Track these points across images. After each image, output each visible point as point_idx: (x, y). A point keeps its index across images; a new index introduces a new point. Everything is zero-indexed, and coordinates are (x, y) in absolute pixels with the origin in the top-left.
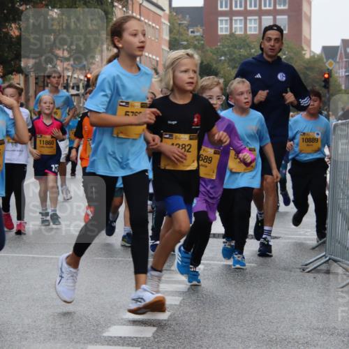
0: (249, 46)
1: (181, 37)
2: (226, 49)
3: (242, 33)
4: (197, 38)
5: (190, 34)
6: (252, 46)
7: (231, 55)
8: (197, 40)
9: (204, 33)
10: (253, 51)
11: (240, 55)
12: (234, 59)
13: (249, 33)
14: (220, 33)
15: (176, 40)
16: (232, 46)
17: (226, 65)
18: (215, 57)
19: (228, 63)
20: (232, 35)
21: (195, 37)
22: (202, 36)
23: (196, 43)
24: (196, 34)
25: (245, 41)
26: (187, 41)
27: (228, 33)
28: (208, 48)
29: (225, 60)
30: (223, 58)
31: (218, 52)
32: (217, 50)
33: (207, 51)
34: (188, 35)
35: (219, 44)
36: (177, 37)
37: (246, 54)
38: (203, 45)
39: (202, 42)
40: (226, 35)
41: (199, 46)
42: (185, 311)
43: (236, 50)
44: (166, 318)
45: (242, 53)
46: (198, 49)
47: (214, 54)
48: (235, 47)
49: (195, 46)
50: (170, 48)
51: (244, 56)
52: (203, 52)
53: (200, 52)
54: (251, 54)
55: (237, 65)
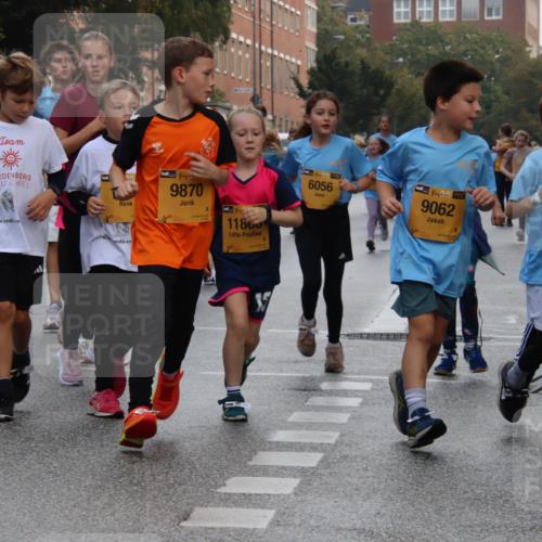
0: (442, 41)
1: (335, 28)
2: (405, 46)
3: (431, 20)
4: (361, 29)
5: (350, 23)
6: (447, 40)
7: (413, 55)
8: (360, 32)
9: (371, 21)
10: (448, 48)
11: (428, 55)
12: (418, 62)
13: (441, 19)
14: (395, 21)
15: (327, 32)
16: (415, 40)
17: (405, 70)
18: (388, 58)
19: (409, 68)
20: (415, 23)
21: (357, 27)
22: (368, 26)
23: (359, 36)
24: (358, 23)
25: (434, 32)
26: (345, 34)
27: (409, 21)
28: (377, 45)
29: (404, 63)
30: (401, 60)
31: (393, 51)
32: (392, 47)
33: (376, 49)
34: (346, 24)
35: (394, 38)
36: (329, 28)
37: (436, 52)
38: (369, 39)
39: (368, 35)
40: (405, 24)
41: (363, 40)
42: (344, 453)
43: (421, 47)
44: (314, 464)
45: (431, 52)
46: (362, 46)
47: (387, 53)
48: (420, 43)
49: (358, 43)
50: (318, 45)
51: (435, 56)
52: (368, 50)
53: (364, 51)
54: (444, 54)
55: (423, 71)
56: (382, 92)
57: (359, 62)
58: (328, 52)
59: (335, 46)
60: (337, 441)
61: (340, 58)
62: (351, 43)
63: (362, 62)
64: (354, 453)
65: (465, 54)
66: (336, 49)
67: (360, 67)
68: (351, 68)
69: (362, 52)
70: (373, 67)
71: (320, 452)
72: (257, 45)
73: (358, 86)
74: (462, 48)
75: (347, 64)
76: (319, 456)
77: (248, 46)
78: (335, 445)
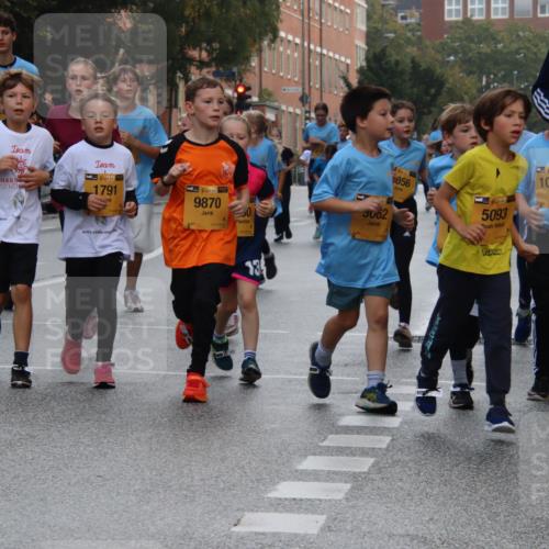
0: (494, 39)
1: (385, 26)
2: (457, 44)
3: (483, 17)
4: (411, 27)
5: (400, 21)
6: (499, 38)
7: (465, 53)
8: (410, 30)
9: (421, 19)
10: (500, 46)
11: (479, 53)
12: (469, 61)
13: (493, 17)
14: (447, 18)
15: (377, 30)
16: (467, 38)
17: (457, 69)
18: (439, 57)
19: (460, 67)
20: (467, 21)
21: (408, 25)
22: (419, 24)
23: (409, 34)
24: (409, 21)
25: (487, 30)
26: (395, 32)
27: (460, 18)
28: (428, 43)
29: (455, 61)
30: (452, 58)
31: (444, 49)
32: (443, 45)
33: (427, 47)
34: (396, 22)
35: (445, 36)
36: (379, 26)
37: (489, 51)
38: (419, 37)
39: (419, 33)
40: (457, 22)
41: (414, 39)
42: (395, 458)
43: (473, 45)
44: (365, 469)
45: (483, 51)
46: (413, 45)
47: (437, 51)
48: (472, 41)
49: (408, 41)
50: (367, 44)
51: (486, 54)
52: (419, 49)
53: (415, 49)
54: (496, 52)
55: (475, 69)
56: (432, 91)
57: (408, 61)
58: (378, 50)
59: (384, 44)
60: (389, 446)
61: (391, 56)
62: (402, 42)
63: (413, 61)
65: (517, 52)
66: (386, 47)
67: (411, 65)
68: (401, 67)
69: (412, 50)
70: (424, 66)
71: (371, 457)
72: (306, 44)
73: (409, 84)
74: (515, 46)
75: (397, 63)
76: (370, 461)
77: (296, 44)
78: (387, 450)
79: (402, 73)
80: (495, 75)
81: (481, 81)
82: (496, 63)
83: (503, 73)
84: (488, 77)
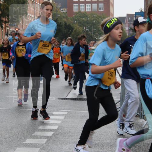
0: (87, 17)
1: (57, 13)
2: (77, 18)
3: (84, 11)
4: (64, 13)
5: (61, 11)
6: (89, 17)
7: (79, 21)
8: (64, 14)
9: (67, 11)
10: (89, 19)
11: (83, 21)
12: (80, 22)
13: (87, 11)
14: (74, 11)
15: (55, 14)
16: (80, 16)
17: (77, 25)
18: (72, 21)
19: (78, 24)
20: (80, 12)
21: (63, 12)
22: (66, 12)
23: (64, 15)
24: (64, 11)
25: (85, 14)
26: (60, 14)
27: (78, 11)
28: (69, 17)
29: (77, 23)
30: (76, 22)
32: (73, 18)
33: (69, 19)
34: (60, 12)
35: (74, 16)
36: (56, 13)
37: (85, 20)
38: (67, 16)
39: (67, 15)
40: (77, 12)
41: (65, 16)
42: (59, 132)
43: (81, 18)
44: (51, 135)
45: (84, 20)
46: (65, 18)
47: (72, 20)
48: (81, 17)
49: (64, 17)
50: (52, 17)
51: (85, 21)
52: (67, 19)
53: (65, 19)
54: (88, 20)
55: (82, 25)
56: (70, 31)
57: (64, 22)
58: (55, 19)
59: (57, 18)
60: (57, 128)
61: (59, 21)
62: (62, 17)
63: (65, 22)
64: (62, 132)
65: (93, 21)
66: (58, 18)
67: (64, 24)
68: (62, 24)
69: (65, 20)
70: (68, 24)
71: (53, 132)
73: (64, 29)
74: (93, 19)
75: (61, 23)
76: (52, 133)
78: (57, 130)
79: (62, 25)
80: (87, 27)
81: (84, 28)
82: (88, 24)
83: (89, 26)
84: (85, 27)
